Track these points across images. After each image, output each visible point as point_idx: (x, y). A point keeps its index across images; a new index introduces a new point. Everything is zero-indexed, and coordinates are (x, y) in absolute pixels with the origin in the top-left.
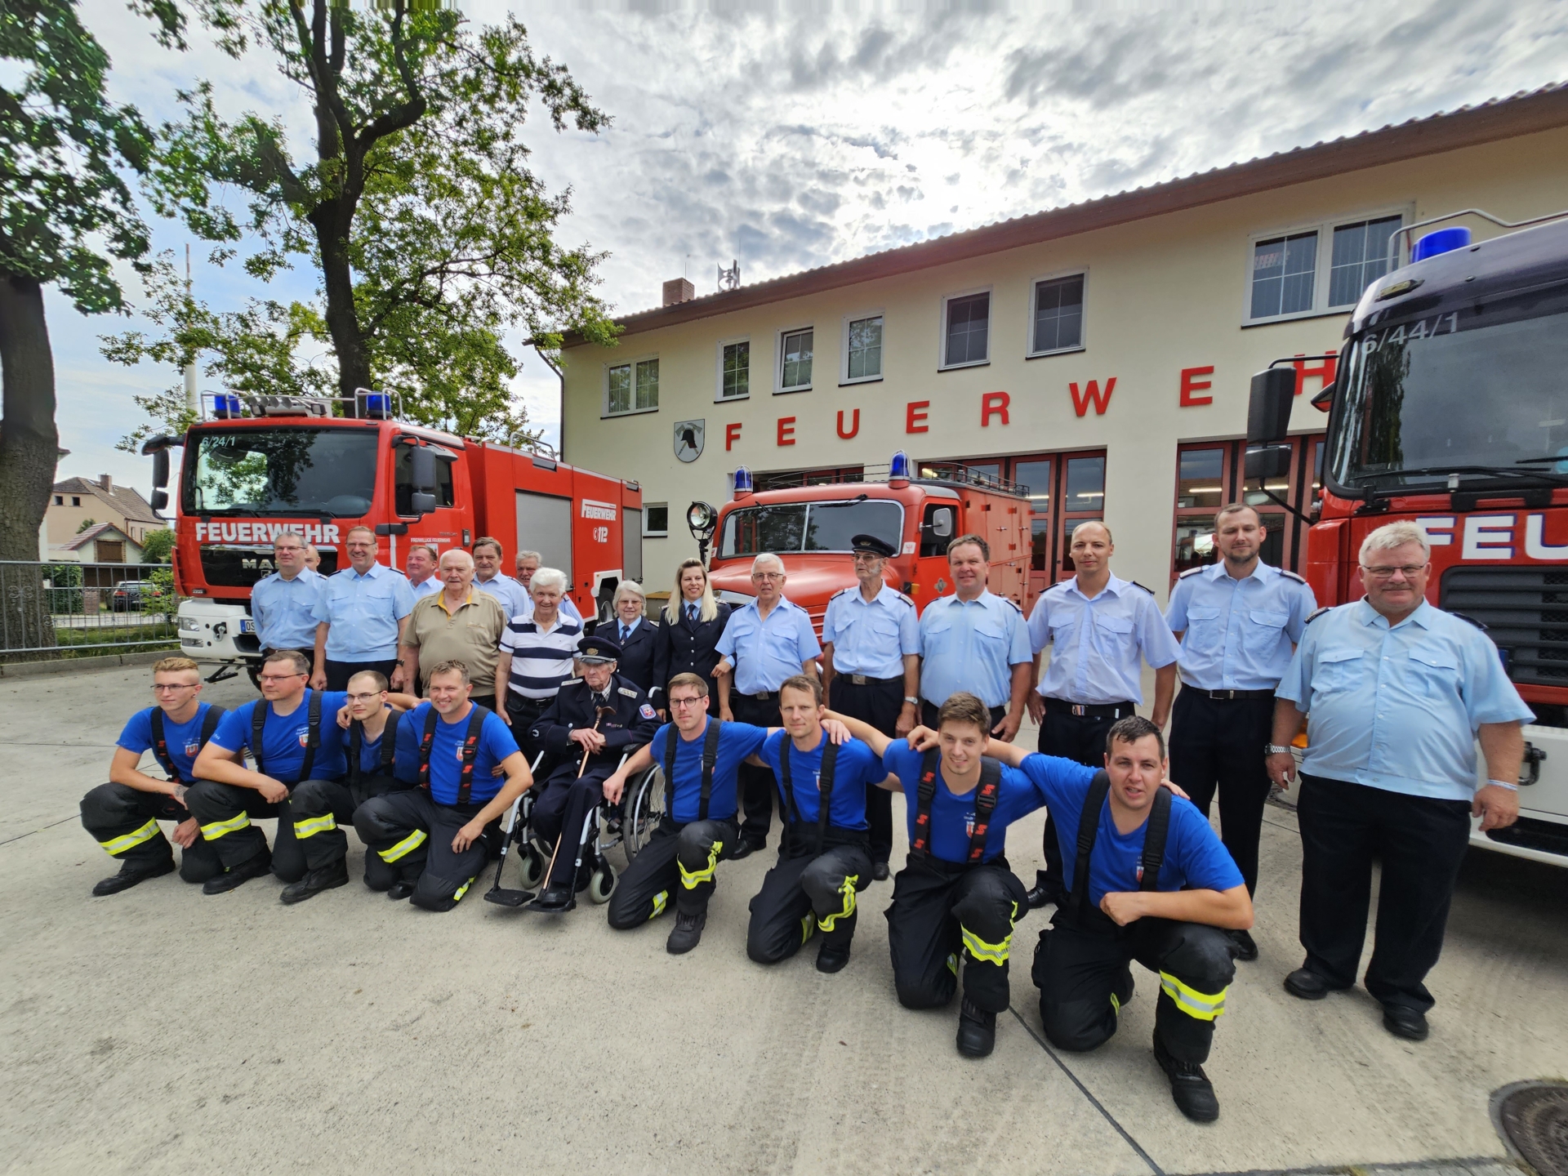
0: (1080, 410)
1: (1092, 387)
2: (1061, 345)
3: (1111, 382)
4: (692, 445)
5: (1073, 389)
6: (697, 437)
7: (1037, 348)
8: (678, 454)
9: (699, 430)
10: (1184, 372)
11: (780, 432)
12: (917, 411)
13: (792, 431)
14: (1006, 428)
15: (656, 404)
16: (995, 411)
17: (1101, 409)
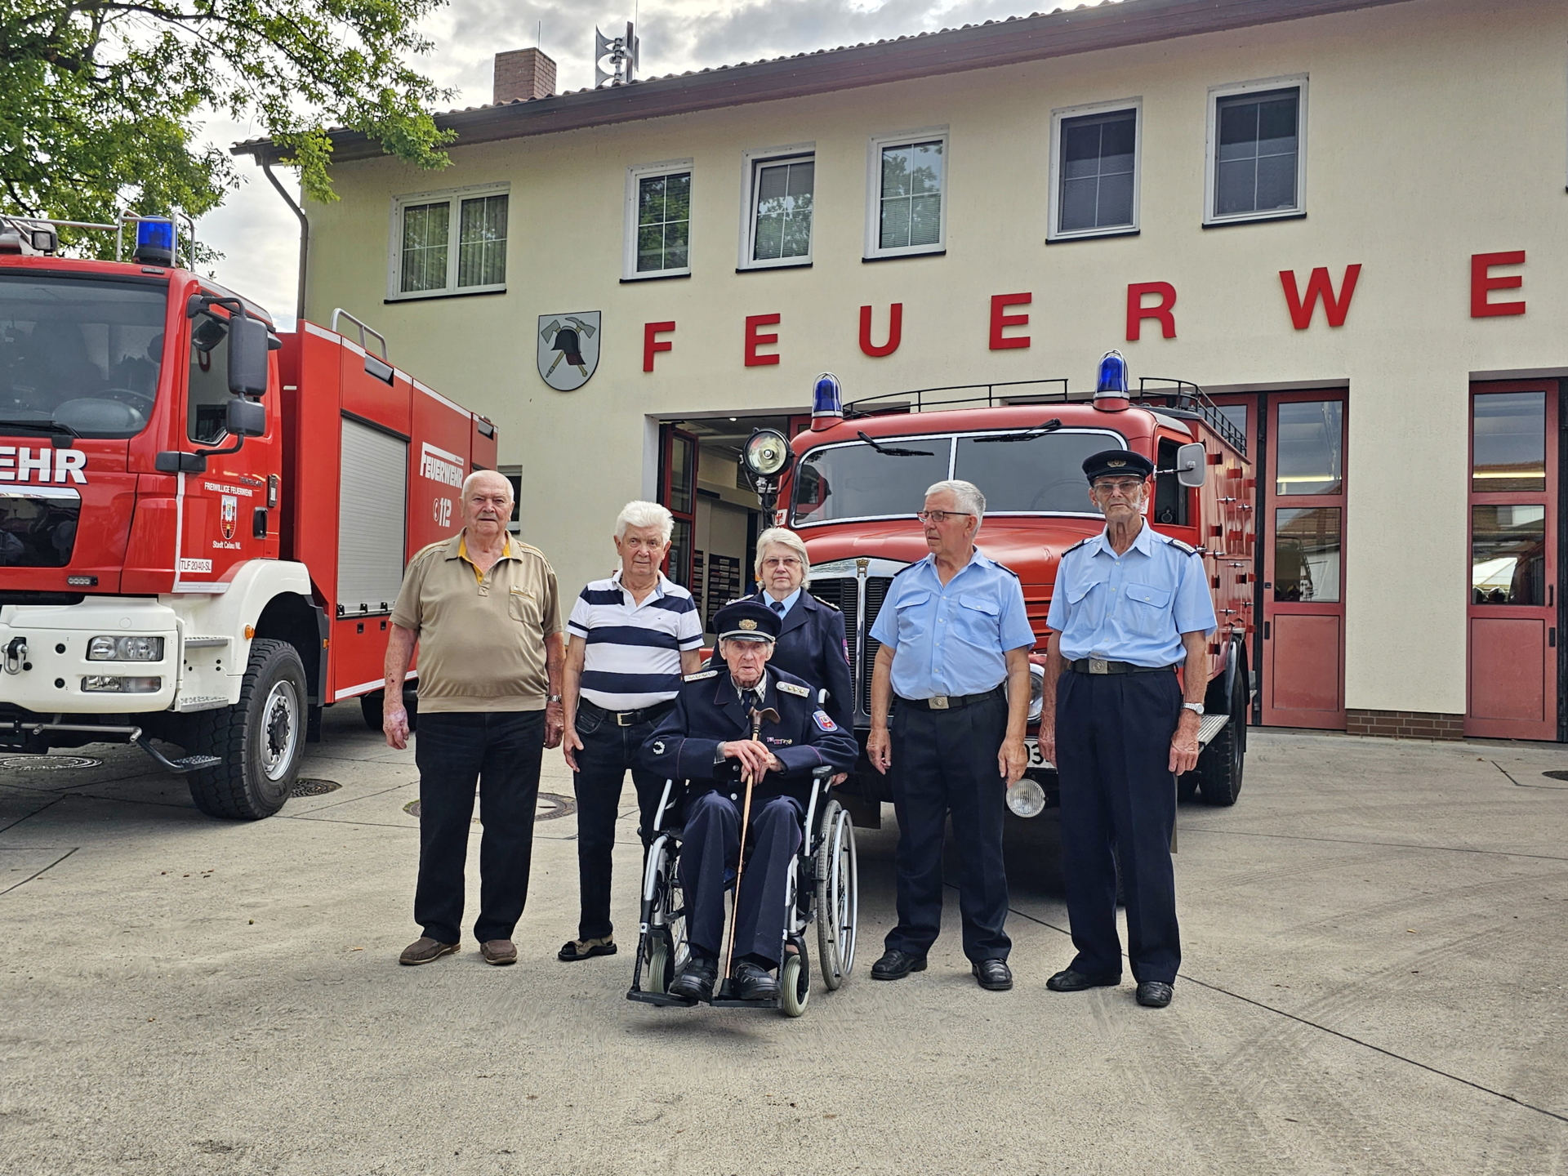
0: (1301, 319)
1: (1320, 277)
2: (1263, 206)
3: (1353, 272)
4: (575, 358)
5: (1287, 278)
6: (585, 344)
7: (1222, 209)
8: (546, 376)
9: (590, 331)
10: (1476, 259)
11: (752, 341)
12: (1009, 312)
13: (772, 339)
14: (1170, 345)
15: (502, 280)
16: (1150, 313)
17: (1337, 317)
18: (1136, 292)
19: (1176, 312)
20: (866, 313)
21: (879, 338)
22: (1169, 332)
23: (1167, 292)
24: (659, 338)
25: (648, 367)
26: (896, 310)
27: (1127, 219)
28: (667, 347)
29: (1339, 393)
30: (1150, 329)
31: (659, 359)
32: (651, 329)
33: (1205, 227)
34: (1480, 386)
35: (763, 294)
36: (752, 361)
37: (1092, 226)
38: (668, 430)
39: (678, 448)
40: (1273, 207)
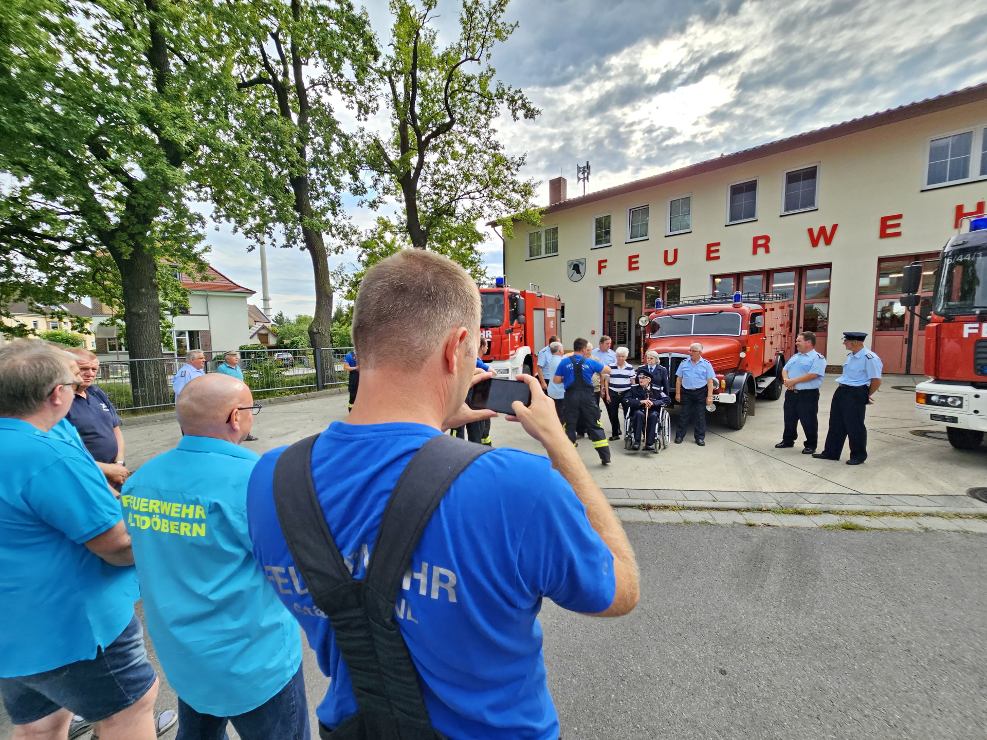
0: (815, 243)
1: (822, 230)
2: (802, 207)
3: (835, 227)
4: (578, 272)
5: (810, 231)
6: (581, 268)
7: (787, 209)
8: (570, 278)
9: (582, 264)
10: (883, 218)
11: (630, 263)
12: (713, 248)
13: (637, 262)
14: (768, 255)
15: (557, 251)
16: (761, 246)
17: (828, 241)
18: (756, 239)
19: (770, 244)
20: (666, 252)
21: (670, 259)
22: (767, 251)
23: (767, 238)
24: (603, 264)
25: (600, 273)
26: (676, 251)
27: (753, 215)
28: (605, 267)
29: (829, 265)
30: (761, 250)
31: (603, 270)
32: (600, 262)
33: (781, 216)
34: (881, 260)
35: (633, 249)
36: (631, 269)
37: (741, 219)
38: (605, 289)
39: (608, 293)
40: (806, 207)
